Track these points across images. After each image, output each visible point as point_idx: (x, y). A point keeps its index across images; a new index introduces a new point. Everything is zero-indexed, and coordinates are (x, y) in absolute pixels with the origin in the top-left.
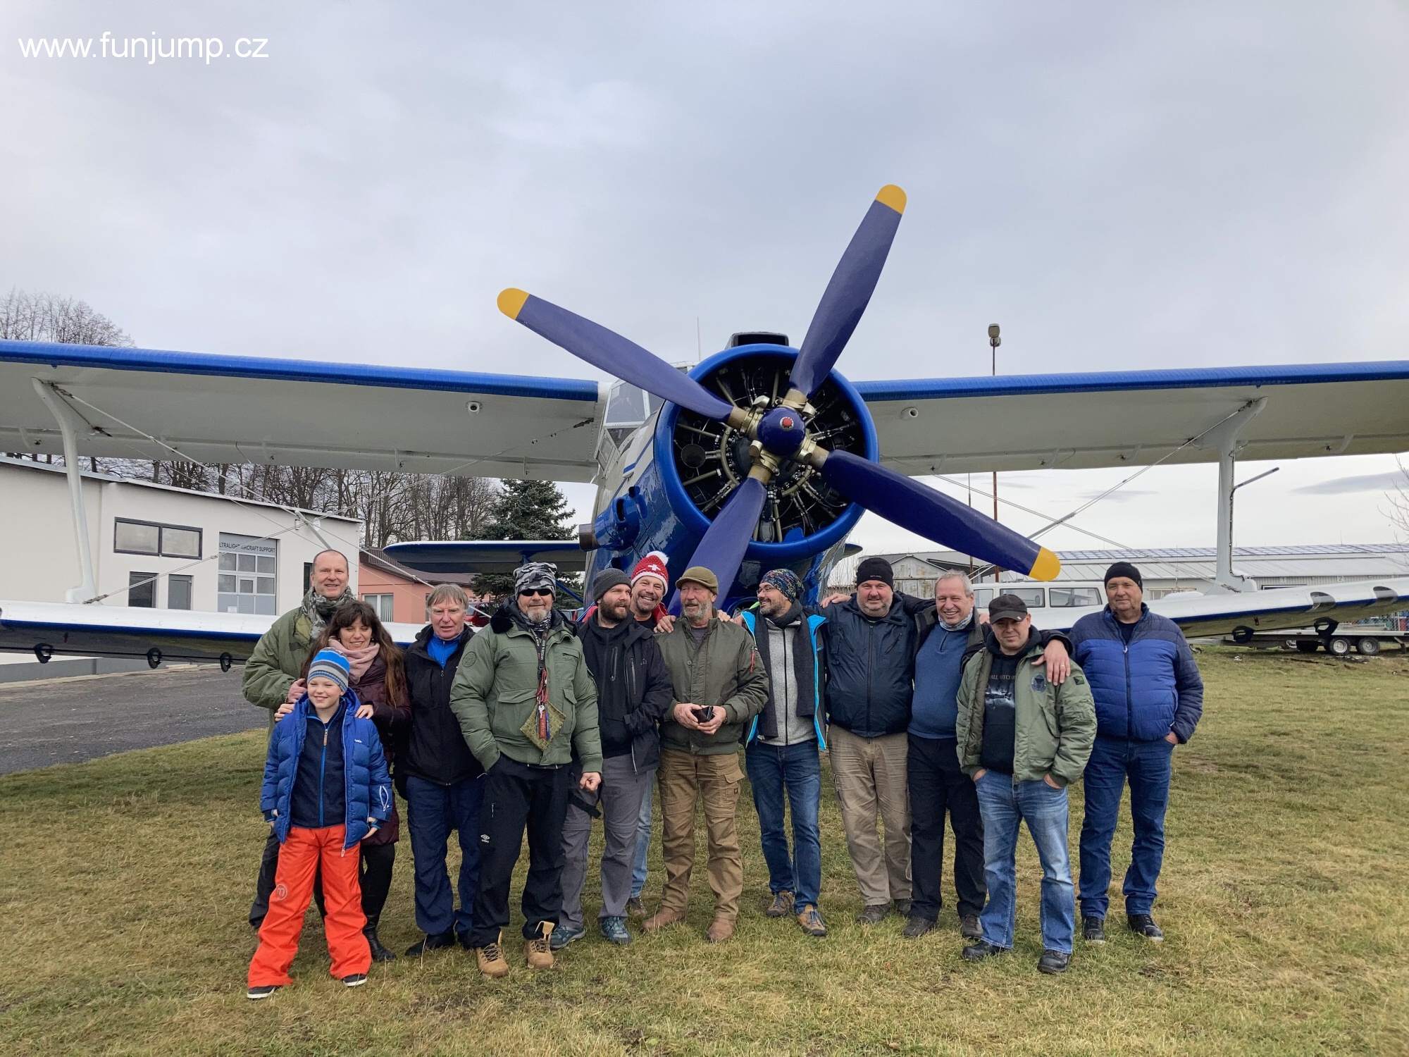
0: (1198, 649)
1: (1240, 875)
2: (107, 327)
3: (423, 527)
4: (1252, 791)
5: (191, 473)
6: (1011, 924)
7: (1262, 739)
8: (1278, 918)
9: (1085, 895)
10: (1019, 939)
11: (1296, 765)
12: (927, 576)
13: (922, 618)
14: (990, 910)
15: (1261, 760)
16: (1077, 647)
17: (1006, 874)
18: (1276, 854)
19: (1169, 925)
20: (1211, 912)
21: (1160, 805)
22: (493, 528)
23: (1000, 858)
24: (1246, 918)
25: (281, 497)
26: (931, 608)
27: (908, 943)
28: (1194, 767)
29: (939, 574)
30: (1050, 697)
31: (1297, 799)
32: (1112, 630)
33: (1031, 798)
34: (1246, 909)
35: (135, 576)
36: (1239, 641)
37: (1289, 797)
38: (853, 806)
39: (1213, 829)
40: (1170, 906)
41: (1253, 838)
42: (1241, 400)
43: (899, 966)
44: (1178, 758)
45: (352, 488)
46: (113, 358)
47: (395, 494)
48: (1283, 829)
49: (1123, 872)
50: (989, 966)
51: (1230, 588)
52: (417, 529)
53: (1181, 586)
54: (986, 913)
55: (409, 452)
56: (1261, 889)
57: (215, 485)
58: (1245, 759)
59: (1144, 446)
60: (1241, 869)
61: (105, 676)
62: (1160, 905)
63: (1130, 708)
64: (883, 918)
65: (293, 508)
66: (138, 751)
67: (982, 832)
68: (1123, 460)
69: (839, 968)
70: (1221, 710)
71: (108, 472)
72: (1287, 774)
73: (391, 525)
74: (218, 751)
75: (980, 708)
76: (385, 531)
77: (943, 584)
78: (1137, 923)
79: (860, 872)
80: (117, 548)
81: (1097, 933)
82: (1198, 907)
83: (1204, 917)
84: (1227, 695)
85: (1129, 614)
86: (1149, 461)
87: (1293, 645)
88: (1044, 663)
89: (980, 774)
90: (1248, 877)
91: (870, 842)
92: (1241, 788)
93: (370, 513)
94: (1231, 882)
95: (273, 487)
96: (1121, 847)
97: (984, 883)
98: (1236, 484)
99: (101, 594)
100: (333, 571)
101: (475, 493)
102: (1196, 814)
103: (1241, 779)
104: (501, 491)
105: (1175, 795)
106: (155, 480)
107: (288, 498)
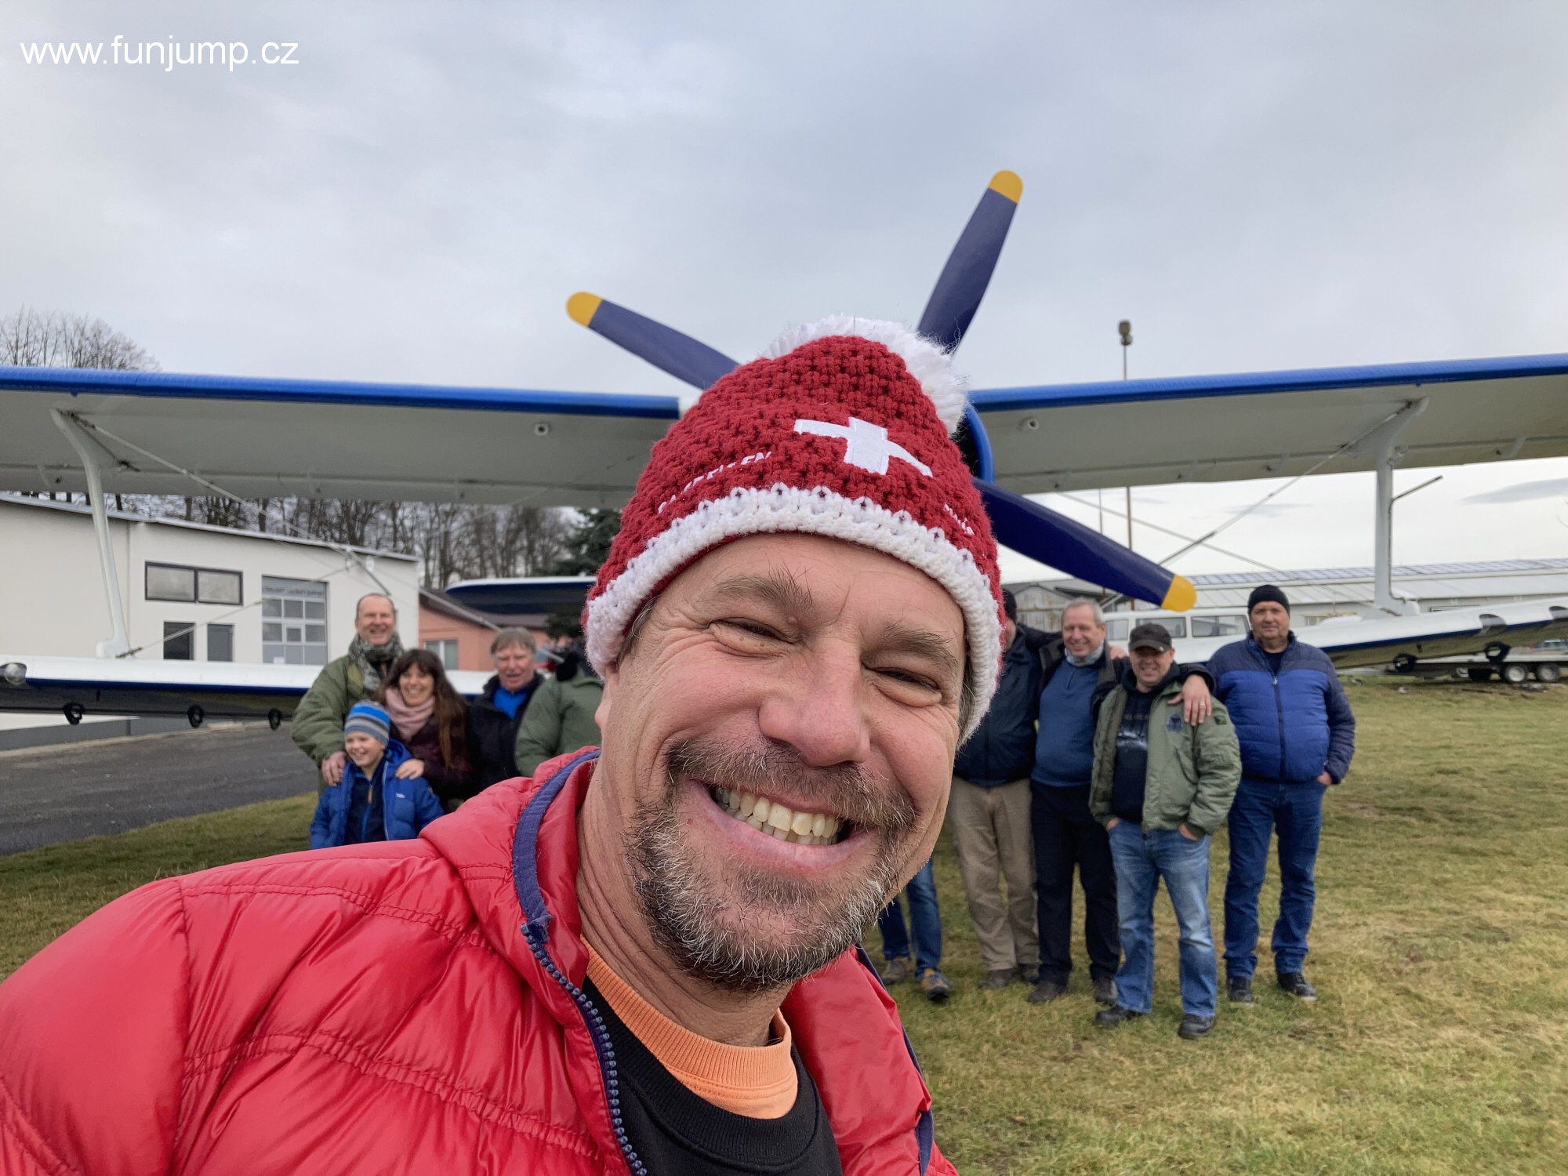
0: (1358, 680)
1: (1401, 928)
2: (128, 348)
3: (488, 564)
4: (1417, 836)
5: (227, 509)
6: (1149, 986)
7: (1429, 778)
8: (1442, 973)
9: (1231, 954)
10: (1158, 1003)
11: (1466, 806)
12: (1054, 606)
13: (1047, 652)
14: (1127, 970)
15: (1427, 802)
16: (1217, 680)
17: (1143, 932)
18: (1442, 904)
19: (1321, 983)
20: (1368, 968)
21: (1311, 851)
22: (567, 563)
23: (1137, 916)
24: (1407, 974)
25: (328, 534)
26: (1057, 642)
27: (1036, 1010)
28: (1352, 810)
29: (1066, 603)
30: (1187, 739)
31: (1466, 843)
32: (1258, 661)
33: (1166, 850)
34: (1407, 963)
35: (170, 627)
36: (1402, 671)
37: (1457, 841)
38: (973, 863)
39: (1371, 878)
40: (1324, 963)
41: (1417, 887)
42: (1399, 401)
43: (1026, 1034)
44: (1330, 801)
45: (408, 523)
46: (138, 384)
47: (455, 526)
48: (1449, 876)
49: (1271, 928)
50: (1125, 1032)
51: (1389, 612)
52: (482, 567)
53: (1340, 610)
54: (1121, 975)
55: (471, 481)
56: (1424, 942)
57: (255, 523)
58: (1409, 800)
59: (1292, 455)
60: (1402, 921)
61: (139, 738)
62: (1313, 962)
63: (1283, 745)
64: (1006, 985)
65: (344, 546)
66: (182, 820)
67: (1114, 888)
68: (1270, 471)
69: (959, 1037)
70: (1383, 748)
71: (135, 510)
72: (1457, 817)
73: (452, 563)
74: (269, 818)
75: (1111, 750)
76: (447, 569)
77: (1071, 613)
78: (1287, 982)
79: (983, 934)
80: (149, 595)
81: (1243, 994)
82: (1354, 963)
83: (1361, 973)
84: (1390, 730)
85: (1275, 643)
86: (1298, 472)
87: (1464, 674)
88: (1182, 701)
89: (1112, 823)
90: (1411, 930)
91: (993, 901)
92: (1404, 833)
93: (428, 549)
94: (1392, 935)
95: (319, 523)
96: (1269, 901)
97: (1117, 943)
98: (1395, 494)
99: (134, 647)
100: (378, 616)
101: (545, 525)
102: (1354, 863)
103: (1403, 823)
104: (574, 522)
105: (1327, 842)
106: (188, 518)
107: (337, 535)
